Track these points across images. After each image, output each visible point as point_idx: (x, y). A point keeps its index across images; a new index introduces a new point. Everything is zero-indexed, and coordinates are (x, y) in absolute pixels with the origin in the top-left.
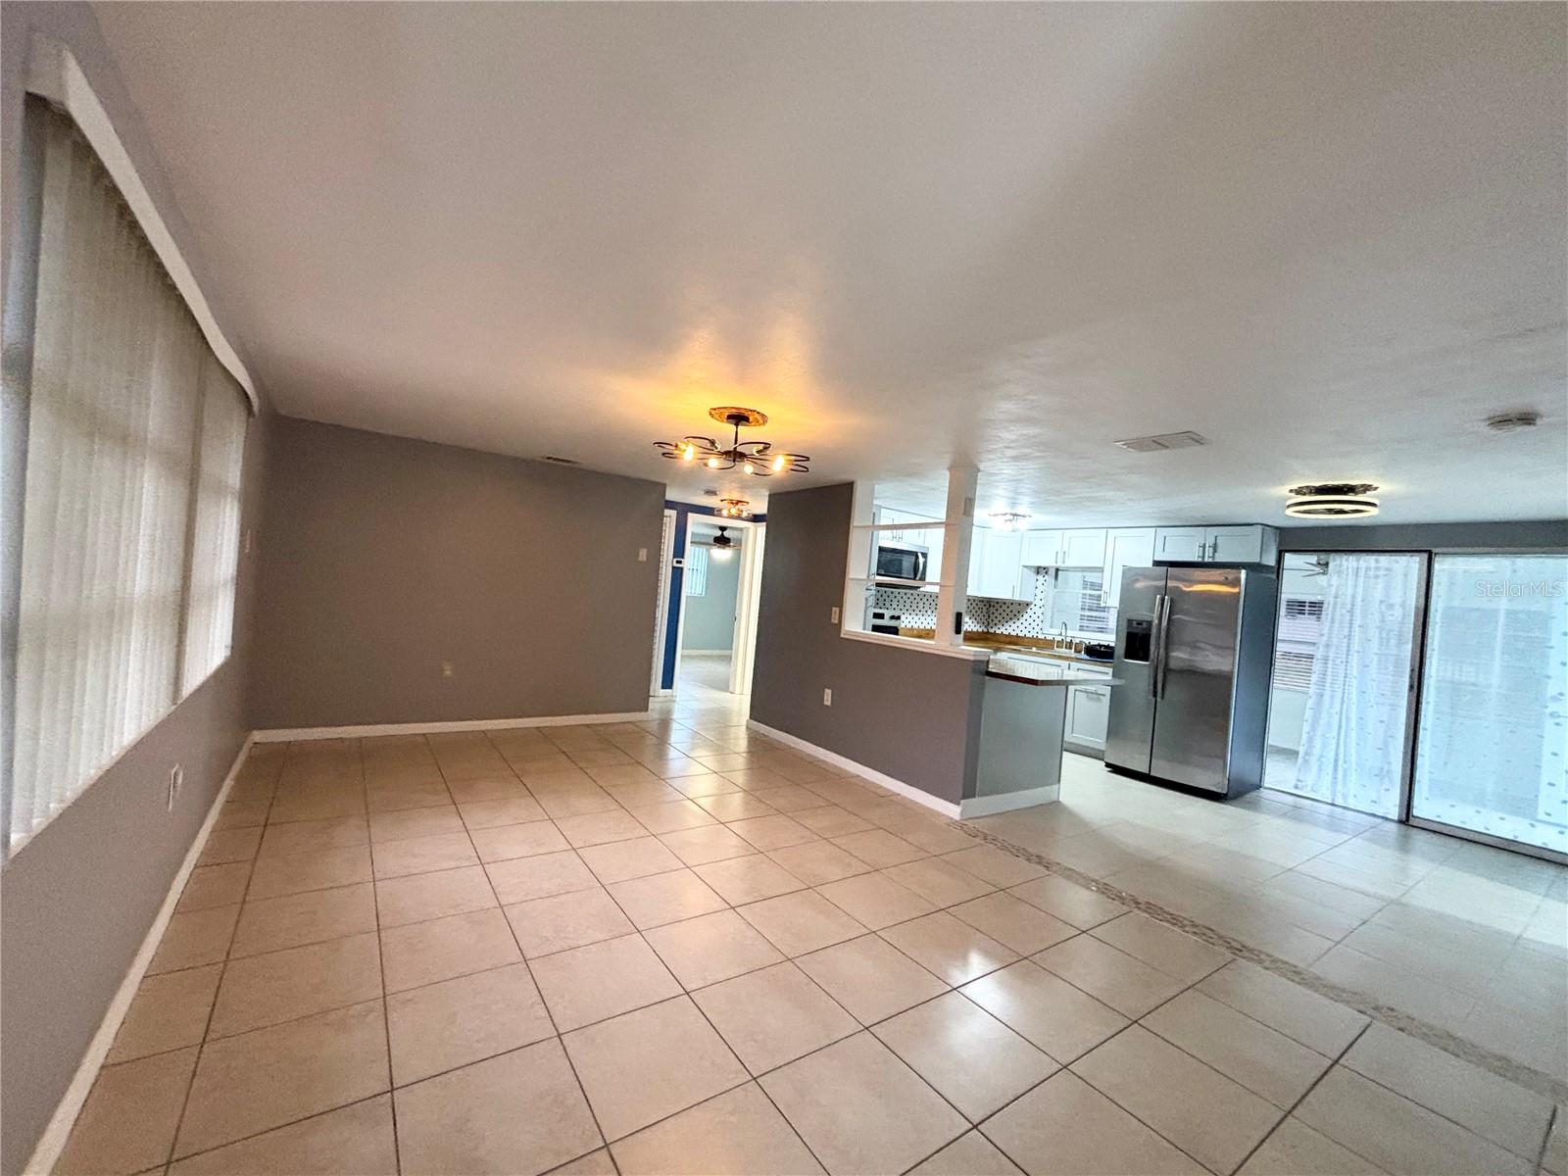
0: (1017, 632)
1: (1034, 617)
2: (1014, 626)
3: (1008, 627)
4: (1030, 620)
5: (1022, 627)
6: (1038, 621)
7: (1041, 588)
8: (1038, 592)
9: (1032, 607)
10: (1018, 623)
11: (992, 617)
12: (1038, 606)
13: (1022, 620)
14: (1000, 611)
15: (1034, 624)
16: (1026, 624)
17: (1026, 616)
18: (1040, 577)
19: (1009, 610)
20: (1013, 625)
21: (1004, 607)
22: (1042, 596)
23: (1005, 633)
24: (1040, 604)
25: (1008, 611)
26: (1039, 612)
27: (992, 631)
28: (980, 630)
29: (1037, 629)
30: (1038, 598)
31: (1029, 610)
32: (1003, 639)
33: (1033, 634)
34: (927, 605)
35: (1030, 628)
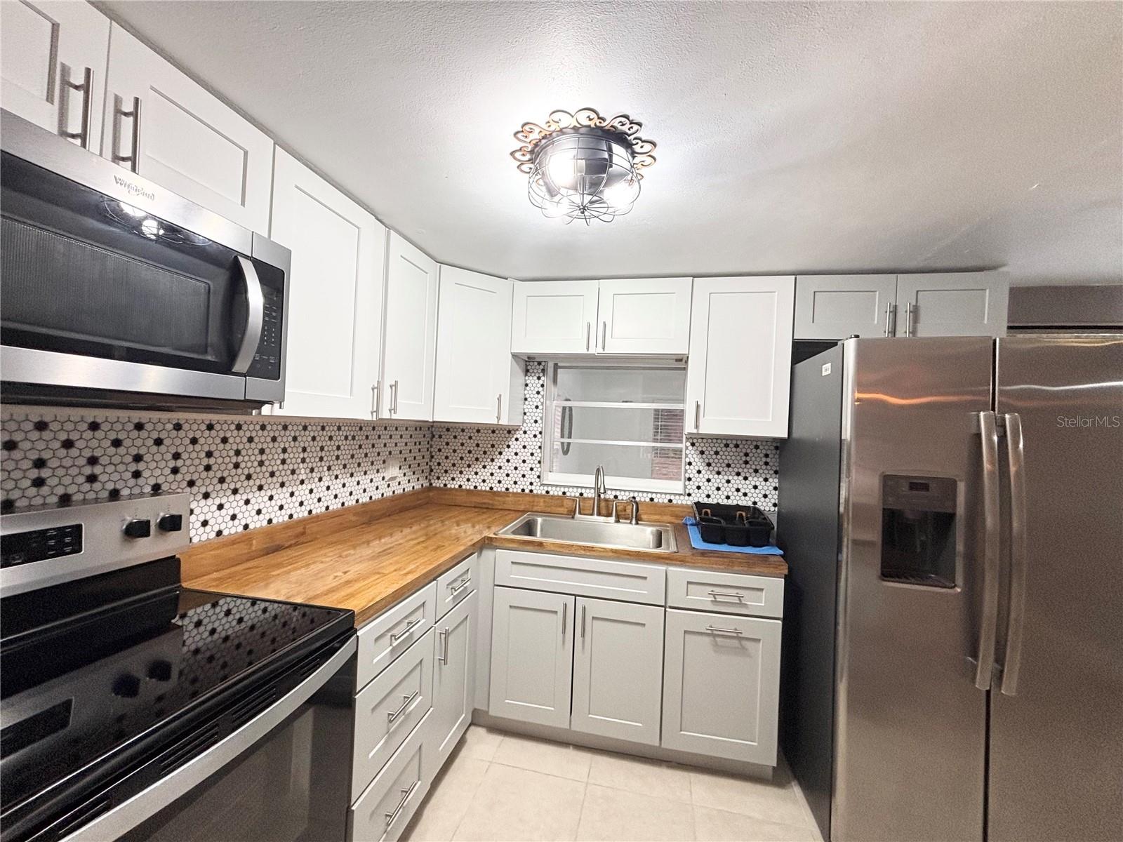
0: (492, 482)
1: (524, 454)
2: (484, 474)
3: (472, 476)
4: (516, 461)
5: (500, 475)
6: (531, 462)
7: (537, 400)
8: (529, 407)
9: (519, 435)
10: (492, 467)
11: (439, 457)
12: (531, 434)
13: (501, 461)
14: (455, 444)
15: (524, 469)
16: (508, 468)
17: (508, 453)
18: (532, 380)
19: (473, 443)
20: (481, 472)
21: (463, 438)
22: (537, 415)
23: (466, 486)
24: (536, 429)
25: (470, 445)
26: (533, 445)
27: (437, 484)
28: (418, 487)
29: (532, 477)
30: (529, 419)
31: (512, 443)
32: (461, 499)
33: (524, 485)
34: (294, 456)
35: (515, 476)
